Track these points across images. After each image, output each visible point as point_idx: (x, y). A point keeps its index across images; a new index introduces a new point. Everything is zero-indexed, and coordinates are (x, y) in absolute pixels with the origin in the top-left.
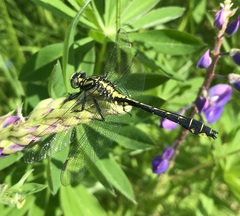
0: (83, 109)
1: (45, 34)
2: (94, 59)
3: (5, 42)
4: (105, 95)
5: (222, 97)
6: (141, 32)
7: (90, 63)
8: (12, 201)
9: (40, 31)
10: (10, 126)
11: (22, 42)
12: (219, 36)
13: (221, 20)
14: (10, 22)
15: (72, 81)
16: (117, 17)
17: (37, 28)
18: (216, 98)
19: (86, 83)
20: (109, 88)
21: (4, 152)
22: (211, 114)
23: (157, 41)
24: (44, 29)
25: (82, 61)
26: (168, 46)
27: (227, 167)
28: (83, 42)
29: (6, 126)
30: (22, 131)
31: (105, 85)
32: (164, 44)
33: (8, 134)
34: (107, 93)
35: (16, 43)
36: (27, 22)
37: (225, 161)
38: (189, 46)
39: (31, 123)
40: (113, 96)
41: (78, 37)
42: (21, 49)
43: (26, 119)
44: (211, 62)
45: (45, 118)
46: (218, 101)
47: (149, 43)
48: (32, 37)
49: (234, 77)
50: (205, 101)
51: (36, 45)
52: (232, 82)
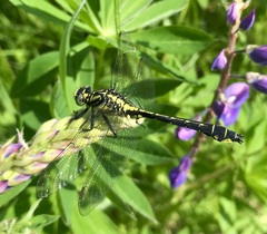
2: (93, 66)
4: (115, 109)
5: (239, 97)
7: (89, 71)
9: (22, 32)
10: (13, 155)
12: (233, 32)
13: (234, 15)
17: (18, 28)
18: (233, 98)
20: (119, 101)
21: (9, 184)
23: (161, 39)
24: (27, 29)
25: (79, 69)
26: (175, 45)
28: (80, 47)
30: (26, 159)
32: (169, 43)
33: (11, 164)
34: (118, 108)
38: (198, 43)
39: (36, 149)
40: (125, 110)
43: (30, 145)
44: (226, 61)
45: (51, 142)
46: (235, 102)
48: (14, 39)
49: (253, 76)
50: (223, 106)
51: (19, 47)
52: (251, 81)
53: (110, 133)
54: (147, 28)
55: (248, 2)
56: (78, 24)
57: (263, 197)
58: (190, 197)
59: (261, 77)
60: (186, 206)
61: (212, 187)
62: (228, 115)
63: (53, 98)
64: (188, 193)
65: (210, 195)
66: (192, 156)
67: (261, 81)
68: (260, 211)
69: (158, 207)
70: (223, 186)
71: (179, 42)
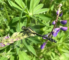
0: (24, 35)
1: (15, 12)
3: (5, 14)
5: (58, 31)
6: (38, 14)
7: (26, 22)
8: (7, 56)
9: (13, 12)
10: (7, 39)
13: (58, 13)
14: (6, 9)
16: (33, 11)
17: (12, 11)
18: (56, 31)
19: (25, 29)
21: (5, 45)
22: (55, 35)
25: (24, 21)
26: (45, 18)
27: (59, 47)
28: (24, 17)
30: (9, 40)
31: (30, 29)
35: (8, 14)
36: (10, 9)
37: (58, 45)
39: (12, 38)
41: (23, 16)
42: (9, 16)
45: (15, 37)
46: (57, 32)
47: (40, 17)
48: (12, 13)
52: (60, 28)
53: (28, 37)
54: (40, 14)
55: (61, 11)
56: (24, 11)
59: (63, 27)
60: (44, 53)
61: (51, 49)
66: (46, 43)
69: (38, 53)
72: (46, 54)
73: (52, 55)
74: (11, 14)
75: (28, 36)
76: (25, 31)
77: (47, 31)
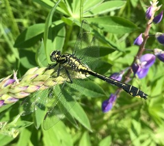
0: (58, 76)
1: (32, 11)
2: (64, 35)
3: (5, 15)
5: (149, 63)
7: (62, 37)
8: (10, 133)
9: (28, 9)
10: (9, 86)
11: (16, 16)
12: (149, 23)
13: (150, 14)
14: (8, 2)
15: (51, 57)
16: (81, 6)
17: (26, 7)
18: (145, 63)
19: (61, 58)
20: (76, 63)
23: (107, 24)
24: (31, 8)
25: (56, 35)
26: (114, 28)
27: (151, 104)
28: (58, 23)
29: (6, 86)
30: (17, 89)
31: (74, 60)
32: (111, 26)
33: (7, 91)
34: (75, 66)
36: (20, 2)
37: (150, 101)
38: (128, 28)
39: (23, 84)
40: (79, 68)
42: (16, 21)
43: (20, 81)
44: (143, 40)
46: (146, 65)
47: (101, 24)
48: (23, 13)
49: (158, 51)
50: (138, 67)
51: (25, 18)
52: (156, 54)
54: (100, 15)
55: (160, 7)
57: (158, 122)
58: (115, 117)
59: (163, 52)
60: (112, 122)
61: (129, 112)
62: (141, 72)
63: (38, 51)
64: (113, 115)
65: (127, 117)
66: (117, 95)
67: (162, 55)
68: (155, 130)
69: (94, 122)
70: (135, 113)
71: (117, 27)
72: (116, 124)
73: (132, 127)
74: (22, 16)
75: (69, 77)
76: (61, 64)
77: (119, 63)
